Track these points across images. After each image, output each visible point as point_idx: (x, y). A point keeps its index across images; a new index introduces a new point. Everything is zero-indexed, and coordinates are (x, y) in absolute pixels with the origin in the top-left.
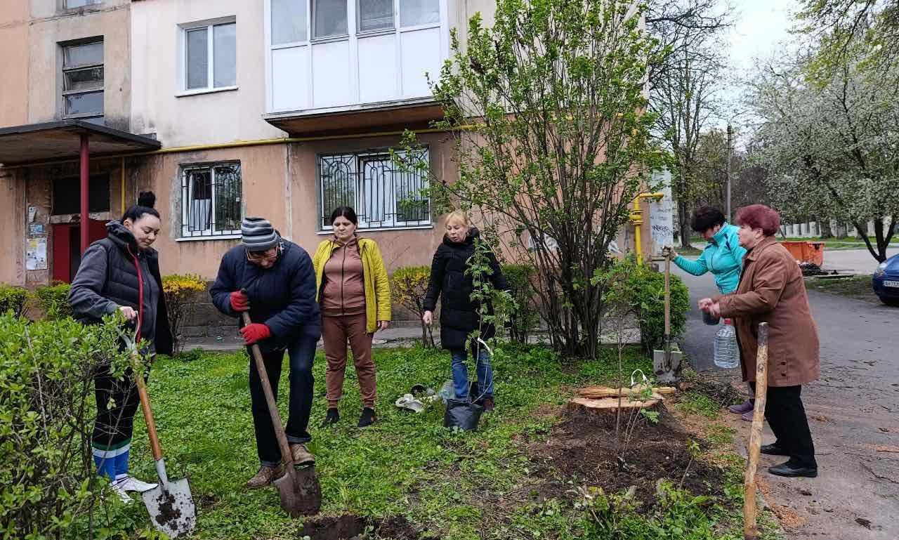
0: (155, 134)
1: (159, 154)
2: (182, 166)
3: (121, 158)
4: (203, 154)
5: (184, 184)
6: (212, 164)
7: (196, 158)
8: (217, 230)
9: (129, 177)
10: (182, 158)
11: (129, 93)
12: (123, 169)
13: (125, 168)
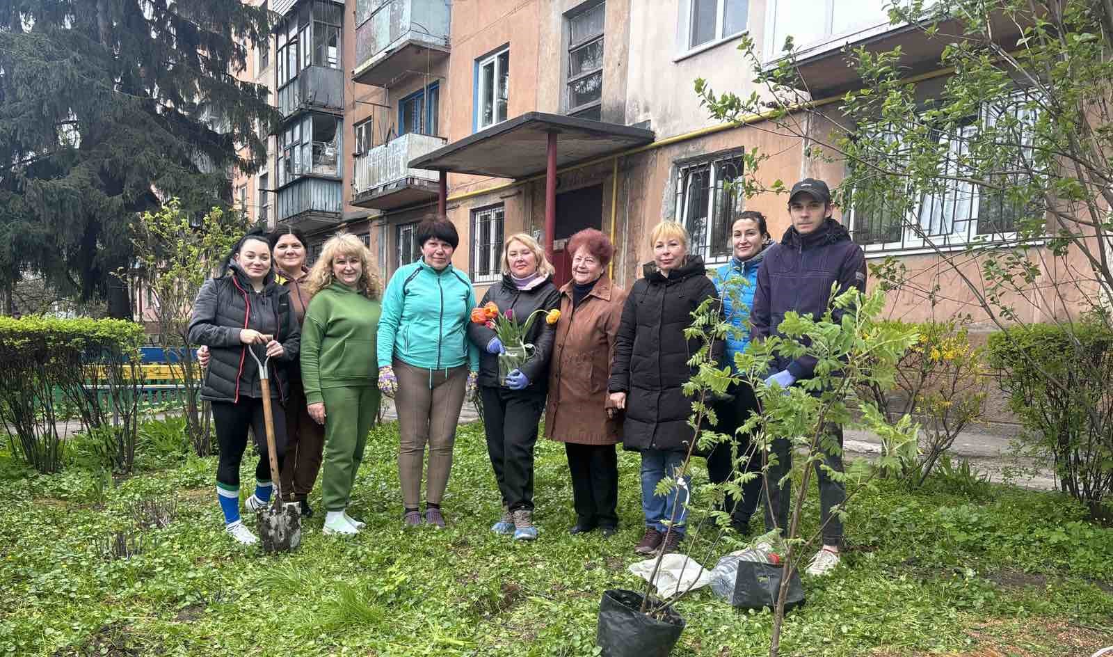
0: (649, 121)
1: (652, 149)
2: (678, 164)
3: (614, 159)
4: (701, 142)
5: (680, 190)
6: (710, 157)
7: (693, 150)
8: (711, 256)
9: (622, 186)
10: (677, 153)
11: (626, 66)
12: (615, 175)
13: (618, 172)
